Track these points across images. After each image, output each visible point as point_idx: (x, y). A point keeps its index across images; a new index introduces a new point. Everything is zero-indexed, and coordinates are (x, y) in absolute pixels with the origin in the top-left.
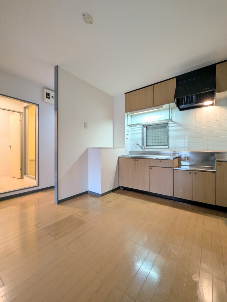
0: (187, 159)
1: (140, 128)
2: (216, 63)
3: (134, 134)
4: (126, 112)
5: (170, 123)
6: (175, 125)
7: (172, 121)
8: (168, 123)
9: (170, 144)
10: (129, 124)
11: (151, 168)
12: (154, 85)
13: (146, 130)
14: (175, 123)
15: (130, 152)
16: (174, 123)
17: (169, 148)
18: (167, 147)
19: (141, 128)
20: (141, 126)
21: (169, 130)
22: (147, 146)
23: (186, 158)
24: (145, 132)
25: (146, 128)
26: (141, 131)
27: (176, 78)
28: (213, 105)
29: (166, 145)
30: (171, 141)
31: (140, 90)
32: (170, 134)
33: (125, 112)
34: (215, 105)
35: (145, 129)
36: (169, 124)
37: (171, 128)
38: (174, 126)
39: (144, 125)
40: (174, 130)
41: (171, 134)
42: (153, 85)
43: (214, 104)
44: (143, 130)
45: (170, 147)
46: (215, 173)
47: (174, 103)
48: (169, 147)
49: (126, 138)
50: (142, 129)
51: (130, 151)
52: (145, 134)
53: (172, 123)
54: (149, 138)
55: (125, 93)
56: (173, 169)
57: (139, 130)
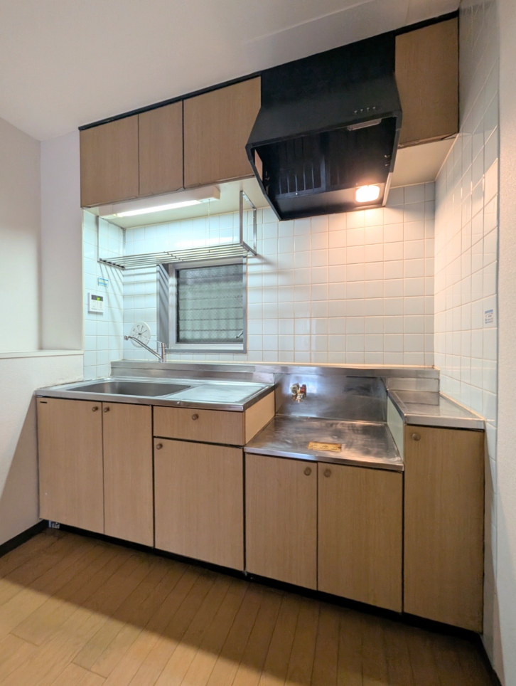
0: (302, 395)
1: (151, 275)
2: (395, 28)
3: (133, 296)
4: (85, 205)
5: (250, 261)
6: (265, 268)
7: (256, 255)
8: (244, 260)
9: (249, 337)
10: (104, 256)
11: (161, 446)
12: (185, 101)
13: (178, 285)
14: (267, 262)
15: (113, 364)
16: (262, 264)
17: (244, 352)
18: (240, 347)
19: (155, 277)
20: (155, 270)
21: (245, 288)
22: (178, 340)
23: (299, 391)
24: (173, 290)
25: (178, 276)
26: (154, 288)
27: (259, 79)
28: (379, 204)
29: (238, 341)
30: (253, 327)
31: (136, 116)
32: (249, 301)
33: (82, 206)
34: (388, 205)
35: (172, 281)
36: (245, 264)
37: (251, 281)
38: (262, 274)
39: (166, 266)
40: (262, 289)
41: (254, 300)
42: (181, 103)
43: (384, 202)
44: (162, 283)
45: (249, 347)
46: (401, 475)
47: (255, 179)
48: (245, 347)
49: (89, 312)
50: (158, 280)
51: (117, 359)
52: (172, 300)
53: (256, 260)
54: (188, 314)
55: (81, 129)
56: (244, 454)
57: (148, 281)
